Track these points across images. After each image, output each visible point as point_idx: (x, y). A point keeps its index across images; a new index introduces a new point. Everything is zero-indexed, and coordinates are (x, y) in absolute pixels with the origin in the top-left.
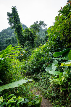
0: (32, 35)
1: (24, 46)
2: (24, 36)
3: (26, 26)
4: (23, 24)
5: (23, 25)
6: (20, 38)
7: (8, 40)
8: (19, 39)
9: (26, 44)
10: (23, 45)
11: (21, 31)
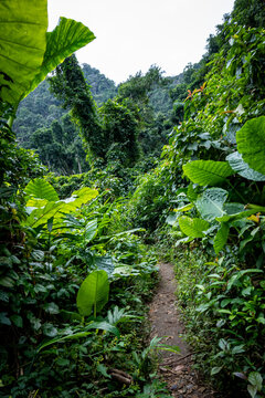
0: (126, 122)
1: (106, 159)
2: (103, 127)
3: (97, 72)
4: (85, 65)
5: (87, 67)
6: (91, 134)
7: (42, 136)
8: (88, 140)
9: (110, 151)
10: (102, 155)
11: (93, 112)
